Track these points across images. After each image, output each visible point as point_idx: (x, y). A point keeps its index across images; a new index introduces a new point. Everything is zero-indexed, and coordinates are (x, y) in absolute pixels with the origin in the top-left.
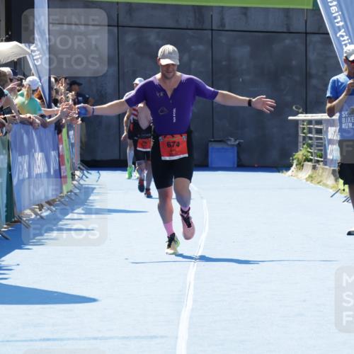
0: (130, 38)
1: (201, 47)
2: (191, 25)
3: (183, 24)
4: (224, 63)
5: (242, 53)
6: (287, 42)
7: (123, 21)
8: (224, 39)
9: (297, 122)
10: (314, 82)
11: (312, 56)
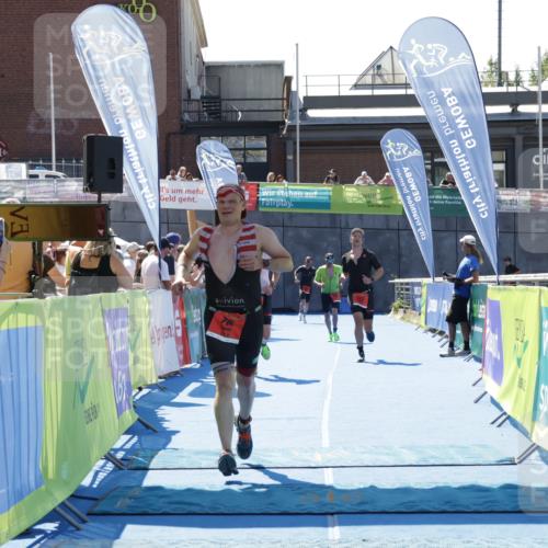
0: (290, 233)
1: (334, 239)
6: (388, 235)
7: (287, 223)
9: (393, 284)
10: (404, 259)
11: (403, 244)
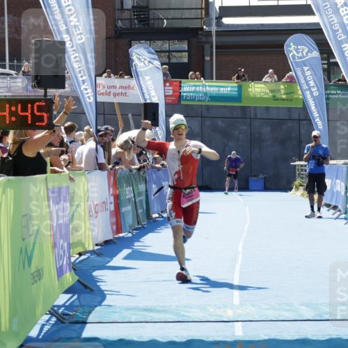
2: (239, 116)
3: (235, 116)
4: (257, 135)
5: (266, 130)
8: (256, 123)
